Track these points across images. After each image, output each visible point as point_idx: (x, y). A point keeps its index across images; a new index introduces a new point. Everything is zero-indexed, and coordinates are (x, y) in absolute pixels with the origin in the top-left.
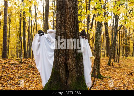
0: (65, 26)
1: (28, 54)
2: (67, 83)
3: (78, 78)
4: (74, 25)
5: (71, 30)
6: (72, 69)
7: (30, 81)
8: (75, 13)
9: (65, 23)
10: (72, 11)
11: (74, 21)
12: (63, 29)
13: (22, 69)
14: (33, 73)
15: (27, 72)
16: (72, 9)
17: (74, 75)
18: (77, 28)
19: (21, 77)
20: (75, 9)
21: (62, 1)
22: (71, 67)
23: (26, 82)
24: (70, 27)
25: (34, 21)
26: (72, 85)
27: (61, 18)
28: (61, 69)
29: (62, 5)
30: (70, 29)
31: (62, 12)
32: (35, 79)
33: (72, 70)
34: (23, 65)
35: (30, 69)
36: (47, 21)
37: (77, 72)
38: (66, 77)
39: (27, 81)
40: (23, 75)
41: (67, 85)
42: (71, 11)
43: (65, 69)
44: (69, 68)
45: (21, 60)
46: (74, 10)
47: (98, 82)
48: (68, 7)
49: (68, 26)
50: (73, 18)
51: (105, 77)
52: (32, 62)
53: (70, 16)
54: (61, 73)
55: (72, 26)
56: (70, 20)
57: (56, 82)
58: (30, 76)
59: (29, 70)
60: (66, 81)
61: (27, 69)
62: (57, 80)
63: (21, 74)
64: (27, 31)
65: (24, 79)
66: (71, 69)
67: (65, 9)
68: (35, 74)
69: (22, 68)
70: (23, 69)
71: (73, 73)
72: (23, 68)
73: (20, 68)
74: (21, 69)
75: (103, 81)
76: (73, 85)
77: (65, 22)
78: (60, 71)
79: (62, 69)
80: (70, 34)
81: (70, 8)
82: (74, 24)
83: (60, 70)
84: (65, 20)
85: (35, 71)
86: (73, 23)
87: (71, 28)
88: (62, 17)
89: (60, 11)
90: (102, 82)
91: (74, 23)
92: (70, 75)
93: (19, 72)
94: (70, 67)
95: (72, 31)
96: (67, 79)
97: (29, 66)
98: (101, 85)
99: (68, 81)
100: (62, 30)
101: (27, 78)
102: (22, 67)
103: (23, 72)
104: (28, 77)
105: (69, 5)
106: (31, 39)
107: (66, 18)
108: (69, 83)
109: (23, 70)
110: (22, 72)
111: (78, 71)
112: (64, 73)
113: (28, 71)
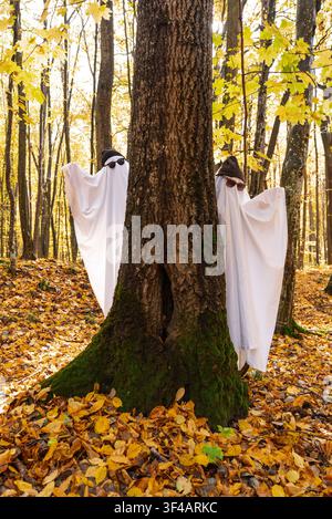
0: (164, 135)
1: (38, 247)
2: (165, 335)
3: (202, 319)
4: (196, 135)
5: (183, 151)
6: (185, 286)
7: (42, 335)
8: (198, 87)
9: (163, 125)
10: (187, 83)
11: (197, 118)
12: (155, 145)
13: (17, 294)
14: (55, 310)
15: (32, 306)
16: (190, 73)
17: (190, 309)
18: (206, 144)
19: (11, 321)
20: (200, 73)
21: (155, 46)
22: (181, 280)
23: (28, 334)
24: (179, 141)
25: (61, 128)
26: (183, 341)
27: (149, 106)
28: (146, 286)
29: (152, 60)
30: (181, 145)
31: (151, 86)
32: (61, 328)
33: (184, 291)
34: (19, 280)
35: (43, 295)
36: (103, 126)
37: (201, 299)
38: (164, 317)
39: (33, 332)
40: (19, 315)
41: (164, 340)
42: (185, 80)
43: (160, 288)
44: (173, 285)
45: (13, 262)
46: (195, 78)
47: (283, 345)
48: (177, 65)
49: (172, 136)
50: (191, 108)
51: (308, 333)
52: (49, 274)
53: (181, 99)
54: (145, 301)
55: (187, 134)
56: (181, 113)
57: (126, 330)
58: (42, 318)
59: (40, 297)
60: (164, 330)
61: (34, 295)
62: (131, 323)
63: (13, 310)
64: (33, 166)
65: (21, 326)
66: (182, 289)
67: (166, 75)
68: (60, 311)
69: (14, 289)
70: (21, 295)
71: (187, 301)
72: (20, 292)
73: (7, 289)
74: (12, 294)
75: (301, 345)
76: (187, 342)
77: (161, 122)
78: (141, 294)
79: (148, 289)
80: (181, 166)
81: (181, 71)
82: (196, 128)
83: (141, 289)
84: (163, 115)
85: (59, 301)
86: (191, 125)
87: (183, 141)
88: (152, 103)
89: (148, 79)
90: (297, 347)
91: (196, 124)
92: (178, 309)
93: (6, 302)
94: (176, 280)
95: (189, 154)
96: (167, 322)
97: (41, 285)
98: (291, 355)
99: (169, 329)
100: (151, 151)
101: (33, 325)
102: (15, 286)
103: (19, 303)
104: (36, 321)
105: (179, 58)
106: (47, 195)
107: (167, 106)
108: (173, 334)
109: (18, 297)
110: (14, 304)
111: (205, 294)
112: (156, 300)
113: (36, 301)
